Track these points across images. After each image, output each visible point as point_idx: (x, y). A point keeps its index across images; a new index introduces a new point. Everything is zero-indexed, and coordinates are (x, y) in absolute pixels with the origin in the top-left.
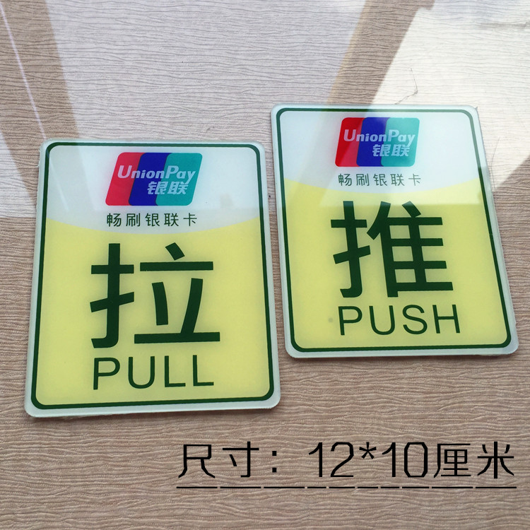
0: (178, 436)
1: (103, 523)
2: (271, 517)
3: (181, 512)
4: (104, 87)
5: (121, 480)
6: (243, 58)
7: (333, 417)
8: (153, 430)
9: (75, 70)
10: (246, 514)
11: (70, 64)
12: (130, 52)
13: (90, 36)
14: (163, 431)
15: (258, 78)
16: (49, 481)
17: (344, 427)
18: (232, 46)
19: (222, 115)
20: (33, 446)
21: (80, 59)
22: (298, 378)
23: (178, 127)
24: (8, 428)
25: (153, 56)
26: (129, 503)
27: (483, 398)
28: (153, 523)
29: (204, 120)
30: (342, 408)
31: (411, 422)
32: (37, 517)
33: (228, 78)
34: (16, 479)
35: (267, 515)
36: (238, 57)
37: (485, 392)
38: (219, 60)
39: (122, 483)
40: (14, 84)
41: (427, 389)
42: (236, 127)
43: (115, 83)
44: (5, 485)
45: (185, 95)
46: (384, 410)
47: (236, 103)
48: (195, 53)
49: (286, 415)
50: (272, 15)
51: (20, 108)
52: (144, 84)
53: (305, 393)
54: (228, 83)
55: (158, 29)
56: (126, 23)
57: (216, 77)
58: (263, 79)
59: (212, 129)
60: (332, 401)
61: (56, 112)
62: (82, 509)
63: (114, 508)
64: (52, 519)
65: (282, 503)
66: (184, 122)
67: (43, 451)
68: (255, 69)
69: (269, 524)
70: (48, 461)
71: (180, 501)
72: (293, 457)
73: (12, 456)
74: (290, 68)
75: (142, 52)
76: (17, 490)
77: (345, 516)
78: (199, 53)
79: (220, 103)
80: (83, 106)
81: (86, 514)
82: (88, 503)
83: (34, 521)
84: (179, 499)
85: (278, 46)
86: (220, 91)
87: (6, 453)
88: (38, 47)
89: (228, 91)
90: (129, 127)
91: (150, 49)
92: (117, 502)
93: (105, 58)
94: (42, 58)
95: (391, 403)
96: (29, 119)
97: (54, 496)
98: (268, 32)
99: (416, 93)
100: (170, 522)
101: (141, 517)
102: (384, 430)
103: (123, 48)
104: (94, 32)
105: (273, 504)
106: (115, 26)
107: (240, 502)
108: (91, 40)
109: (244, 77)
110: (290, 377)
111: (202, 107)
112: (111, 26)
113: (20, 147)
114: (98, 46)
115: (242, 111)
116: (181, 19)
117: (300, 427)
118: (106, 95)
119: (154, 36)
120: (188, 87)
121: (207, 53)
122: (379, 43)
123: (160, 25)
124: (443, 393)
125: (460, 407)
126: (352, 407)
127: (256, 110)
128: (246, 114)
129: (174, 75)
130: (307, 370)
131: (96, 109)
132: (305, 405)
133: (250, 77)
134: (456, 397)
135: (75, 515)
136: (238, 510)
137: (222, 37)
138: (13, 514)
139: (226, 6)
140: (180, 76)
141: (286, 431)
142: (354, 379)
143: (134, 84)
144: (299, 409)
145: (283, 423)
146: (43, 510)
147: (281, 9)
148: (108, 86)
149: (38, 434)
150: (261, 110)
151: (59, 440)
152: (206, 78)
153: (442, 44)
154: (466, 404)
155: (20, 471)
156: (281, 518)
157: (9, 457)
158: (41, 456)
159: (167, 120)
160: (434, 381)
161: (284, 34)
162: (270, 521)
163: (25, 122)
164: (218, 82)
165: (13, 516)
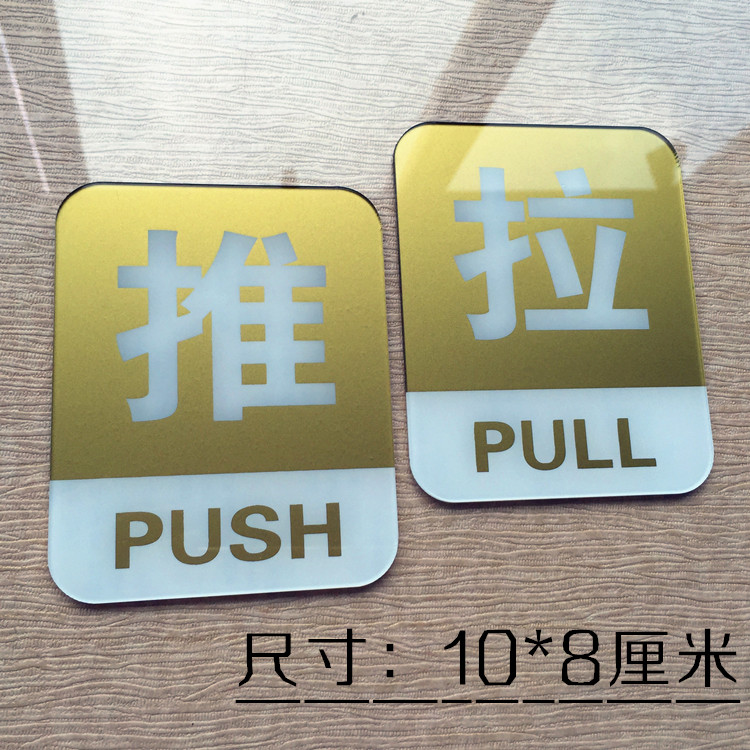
32: (79, 662)
72: (494, 565)
136: (407, 649)
146: (90, 650)
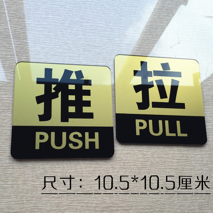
0: (85, 173)
1: (57, 205)
2: (120, 204)
3: (86, 201)
4: (57, 34)
5: (64, 189)
6: (112, 25)
7: (143, 168)
8: (76, 171)
9: (45, 26)
10: (110, 202)
11: (42, 24)
12: (67, 20)
13: (51, 12)
14: (80, 171)
15: (118, 34)
16: (36, 189)
17: (147, 172)
18: (108, 20)
19: (103, 48)
20: (30, 176)
21: (47, 22)
22: (131, 153)
23: (86, 52)
24: (20, 169)
25: (76, 22)
26: (67, 198)
27: (199, 162)
28: (76, 205)
29: (96, 50)
30: (147, 164)
31: (172, 170)
33: (106, 33)
34: (23, 188)
35: (118, 203)
36: (110, 24)
37: (200, 160)
38: (102, 25)
39: (64, 190)
40: (20, 31)
41: (178, 158)
42: (109, 53)
43: (61, 33)
44: (20, 190)
45: (89, 39)
46: (162, 166)
47: (109, 44)
48: (93, 22)
49: (126, 167)
50: (124, 8)
51: (22, 41)
52: (73, 34)
53: (133, 158)
54: (106, 35)
55: (78, 11)
56: (65, 8)
57: (101, 32)
58: (120, 34)
59: (99, 53)
60: (143, 162)
61: (38, 44)
62: (49, 200)
63: (61, 199)
64: (38, 203)
65: (124, 199)
66: (89, 50)
67: (34, 178)
68: (117, 30)
69: (118, 206)
70: (36, 181)
71: (86, 197)
73: (22, 179)
74: (130, 30)
75: (71, 20)
76: (24, 192)
77: (147, 204)
78: (95, 22)
79: (103, 43)
80: (48, 42)
81: (50, 202)
82: (51, 197)
83: (31, 204)
84: (85, 196)
85: (126, 21)
86: (103, 38)
87: (20, 178)
88: (30, 16)
89: (106, 39)
90: (67, 51)
91: (75, 19)
92: (62, 197)
93: (57, 22)
94: (31, 20)
95: (165, 163)
96: (26, 46)
97: (38, 195)
98: (122, 15)
99: (179, 43)
100: (82, 205)
101: (71, 203)
102: (162, 173)
103: (64, 18)
104: (52, 11)
105: (121, 199)
106: (61, 9)
107: (108, 198)
108: (51, 14)
109: (112, 33)
110: (128, 152)
111: (96, 44)
112: (59, 9)
113: (23, 57)
114: (54, 17)
115: (111, 47)
116: (88, 7)
117: (131, 171)
118: (57, 38)
119: (77, 14)
120: (90, 36)
121: (98, 22)
122: (165, 22)
123: (79, 9)
124: (184, 160)
125: (190, 165)
126: (151, 164)
127: (117, 47)
128: (113, 48)
129: (84, 31)
130: (134, 150)
131: (53, 43)
132: (133, 163)
133: (115, 33)
134: (189, 161)
135: (46, 202)
137: (104, 16)
138: (23, 201)
139: (105, 3)
140: (87, 31)
141: (126, 172)
142: (152, 153)
143: (69, 34)
144: (131, 164)
145: (125, 169)
147: (128, 5)
148: (58, 34)
149: (32, 171)
150: (119, 47)
151: (40, 174)
152: (97, 33)
153: (190, 23)
154: (192, 164)
155: (25, 185)
156: (123, 204)
157: (21, 180)
158: (33, 179)
159: (82, 49)
160: (181, 155)
161: (128, 16)
162: (119, 205)
163: (24, 47)
164: (102, 35)
165: (22, 202)
